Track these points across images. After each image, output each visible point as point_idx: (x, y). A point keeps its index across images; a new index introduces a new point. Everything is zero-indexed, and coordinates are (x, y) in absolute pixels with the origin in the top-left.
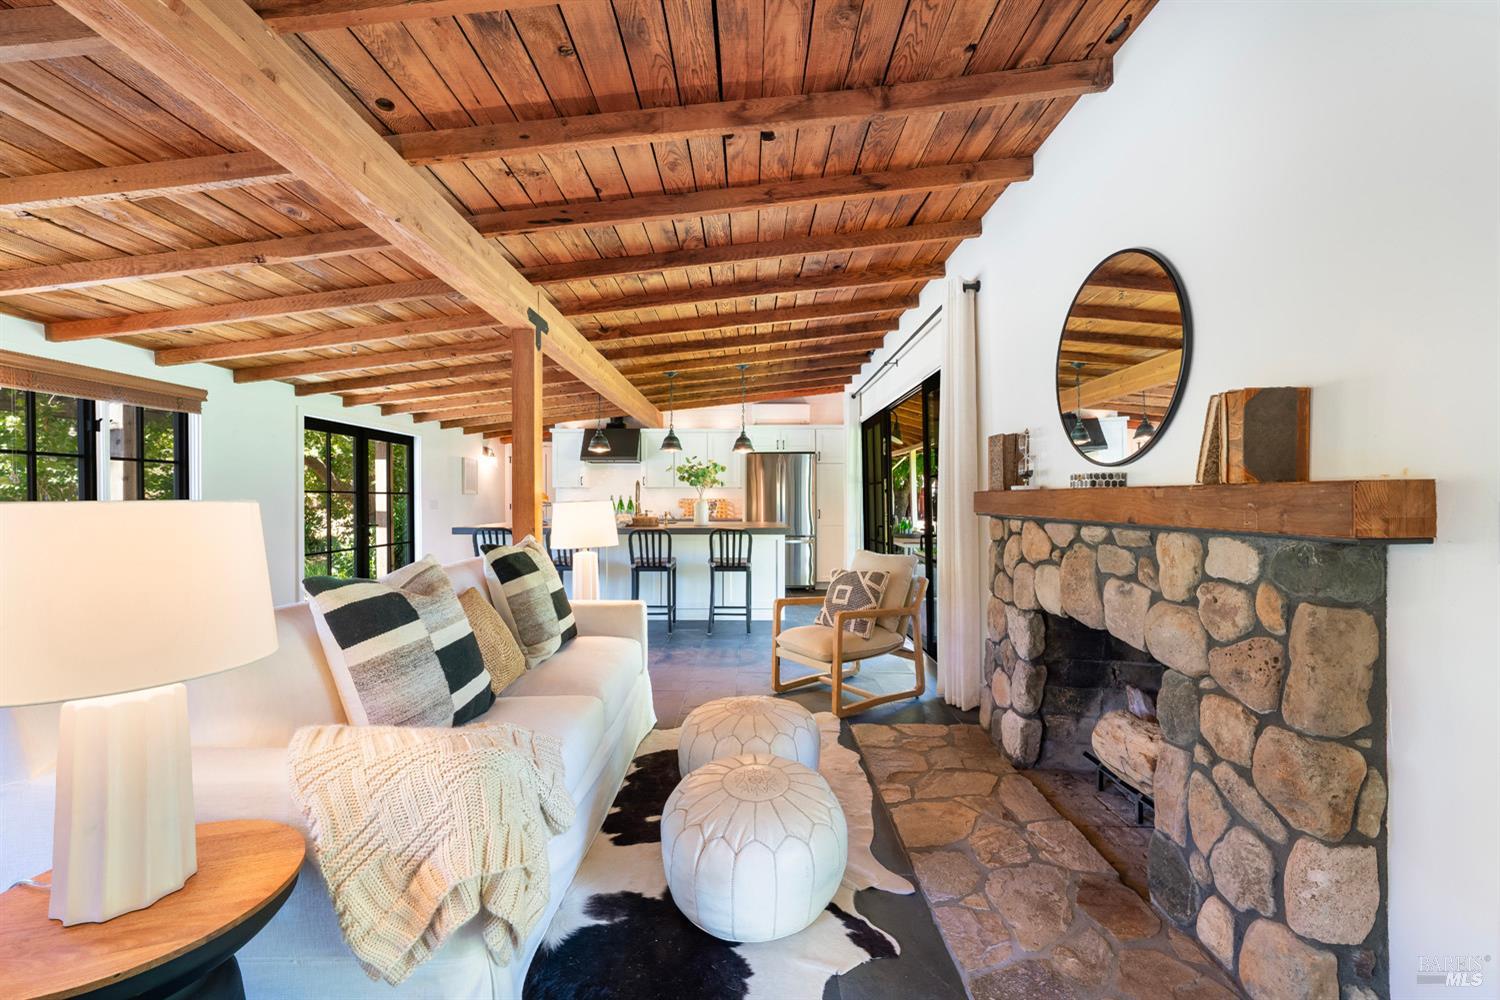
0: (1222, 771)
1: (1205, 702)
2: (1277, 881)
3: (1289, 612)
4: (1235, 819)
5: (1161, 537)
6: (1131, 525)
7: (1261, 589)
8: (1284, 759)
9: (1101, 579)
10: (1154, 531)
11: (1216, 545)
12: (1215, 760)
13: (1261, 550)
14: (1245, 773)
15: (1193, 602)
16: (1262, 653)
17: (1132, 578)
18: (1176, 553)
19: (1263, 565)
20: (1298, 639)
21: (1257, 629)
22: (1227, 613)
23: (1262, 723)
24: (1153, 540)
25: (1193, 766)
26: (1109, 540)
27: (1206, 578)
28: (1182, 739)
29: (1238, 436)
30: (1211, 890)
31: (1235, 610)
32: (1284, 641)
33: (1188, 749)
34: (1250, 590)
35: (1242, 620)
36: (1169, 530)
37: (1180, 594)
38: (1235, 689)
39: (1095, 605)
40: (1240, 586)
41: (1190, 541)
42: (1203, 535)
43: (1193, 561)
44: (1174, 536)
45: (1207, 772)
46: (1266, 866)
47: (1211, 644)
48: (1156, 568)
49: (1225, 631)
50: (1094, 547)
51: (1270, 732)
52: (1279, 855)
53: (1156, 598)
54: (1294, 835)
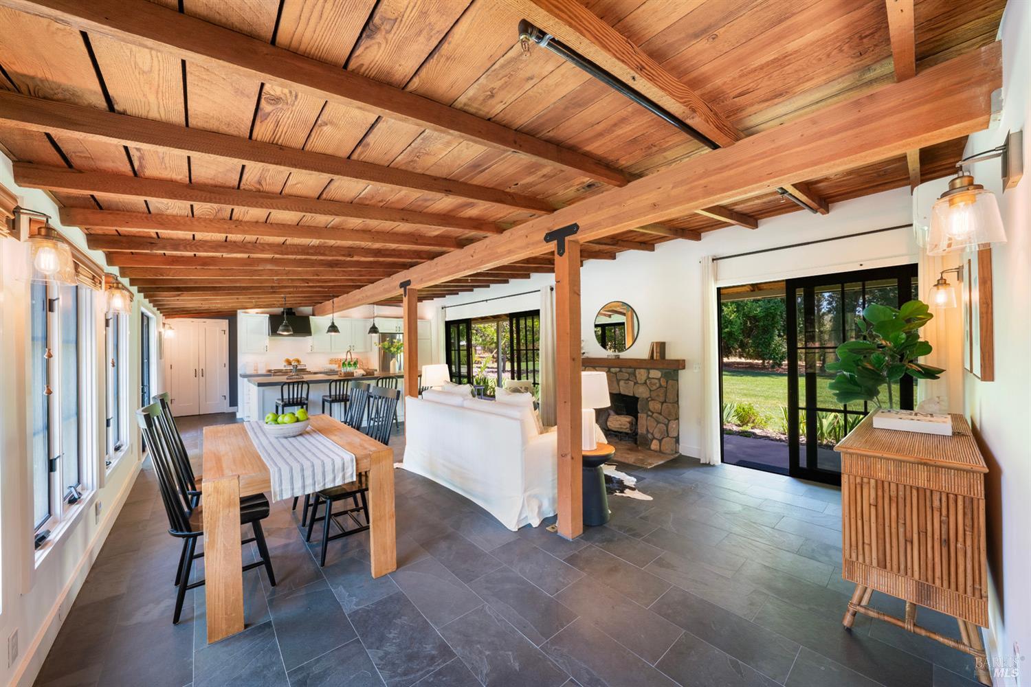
0: (655, 415)
1: (650, 403)
2: (667, 430)
3: (667, 382)
4: (658, 422)
5: (637, 371)
6: (630, 367)
7: (662, 379)
8: (668, 408)
9: (618, 381)
10: (635, 369)
11: (651, 371)
12: (653, 413)
13: (662, 372)
14: (660, 414)
15: (645, 383)
16: (662, 390)
17: (628, 379)
18: (641, 374)
19: (662, 375)
20: (669, 387)
21: (661, 386)
22: (655, 384)
23: (662, 403)
24: (635, 371)
25: (648, 416)
26: (620, 371)
27: (648, 378)
28: (645, 411)
29: (658, 350)
30: (654, 438)
31: (656, 383)
32: (666, 388)
33: (647, 413)
34: (659, 379)
35: (658, 385)
36: (640, 368)
37: (643, 381)
38: (656, 398)
39: (617, 387)
40: (656, 379)
41: (645, 371)
42: (648, 369)
43: (646, 375)
44: (642, 370)
45: (651, 416)
46: (665, 428)
47: (651, 390)
48: (636, 377)
49: (654, 388)
50: (616, 373)
51: (665, 404)
52: (667, 426)
53: (636, 383)
54: (669, 421)
